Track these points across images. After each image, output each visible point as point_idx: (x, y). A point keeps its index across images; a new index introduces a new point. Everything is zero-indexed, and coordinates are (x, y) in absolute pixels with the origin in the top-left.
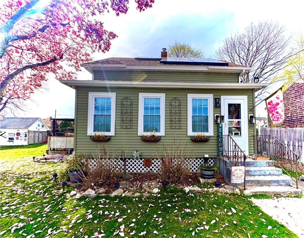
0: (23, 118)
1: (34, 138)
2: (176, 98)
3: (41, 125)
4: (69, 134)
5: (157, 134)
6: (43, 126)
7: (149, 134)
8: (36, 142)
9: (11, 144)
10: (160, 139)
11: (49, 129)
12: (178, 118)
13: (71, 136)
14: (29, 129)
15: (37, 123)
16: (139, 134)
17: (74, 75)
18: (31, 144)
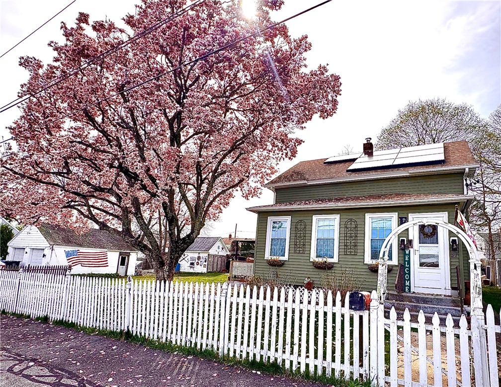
0: (205, 238)
1: (213, 264)
2: (352, 219)
3: (221, 247)
4: (250, 258)
5: (330, 260)
6: (223, 249)
7: (320, 260)
8: (215, 270)
9: (191, 271)
10: (333, 267)
11: (229, 253)
12: (353, 243)
13: (252, 261)
14: (209, 251)
15: (218, 244)
16: (311, 260)
17: (259, 190)
18: (209, 272)
